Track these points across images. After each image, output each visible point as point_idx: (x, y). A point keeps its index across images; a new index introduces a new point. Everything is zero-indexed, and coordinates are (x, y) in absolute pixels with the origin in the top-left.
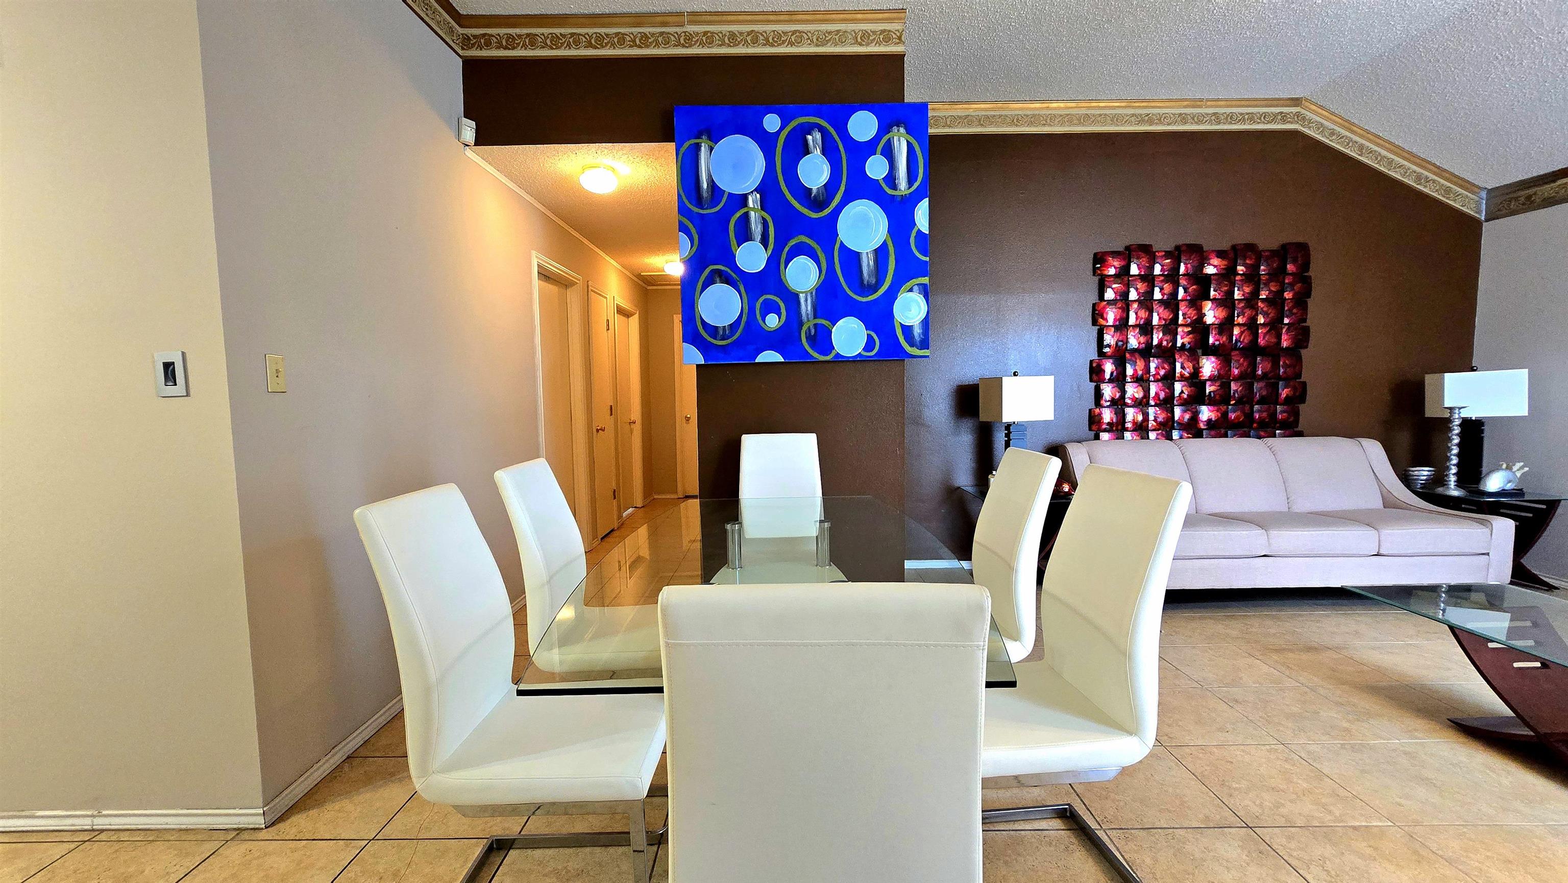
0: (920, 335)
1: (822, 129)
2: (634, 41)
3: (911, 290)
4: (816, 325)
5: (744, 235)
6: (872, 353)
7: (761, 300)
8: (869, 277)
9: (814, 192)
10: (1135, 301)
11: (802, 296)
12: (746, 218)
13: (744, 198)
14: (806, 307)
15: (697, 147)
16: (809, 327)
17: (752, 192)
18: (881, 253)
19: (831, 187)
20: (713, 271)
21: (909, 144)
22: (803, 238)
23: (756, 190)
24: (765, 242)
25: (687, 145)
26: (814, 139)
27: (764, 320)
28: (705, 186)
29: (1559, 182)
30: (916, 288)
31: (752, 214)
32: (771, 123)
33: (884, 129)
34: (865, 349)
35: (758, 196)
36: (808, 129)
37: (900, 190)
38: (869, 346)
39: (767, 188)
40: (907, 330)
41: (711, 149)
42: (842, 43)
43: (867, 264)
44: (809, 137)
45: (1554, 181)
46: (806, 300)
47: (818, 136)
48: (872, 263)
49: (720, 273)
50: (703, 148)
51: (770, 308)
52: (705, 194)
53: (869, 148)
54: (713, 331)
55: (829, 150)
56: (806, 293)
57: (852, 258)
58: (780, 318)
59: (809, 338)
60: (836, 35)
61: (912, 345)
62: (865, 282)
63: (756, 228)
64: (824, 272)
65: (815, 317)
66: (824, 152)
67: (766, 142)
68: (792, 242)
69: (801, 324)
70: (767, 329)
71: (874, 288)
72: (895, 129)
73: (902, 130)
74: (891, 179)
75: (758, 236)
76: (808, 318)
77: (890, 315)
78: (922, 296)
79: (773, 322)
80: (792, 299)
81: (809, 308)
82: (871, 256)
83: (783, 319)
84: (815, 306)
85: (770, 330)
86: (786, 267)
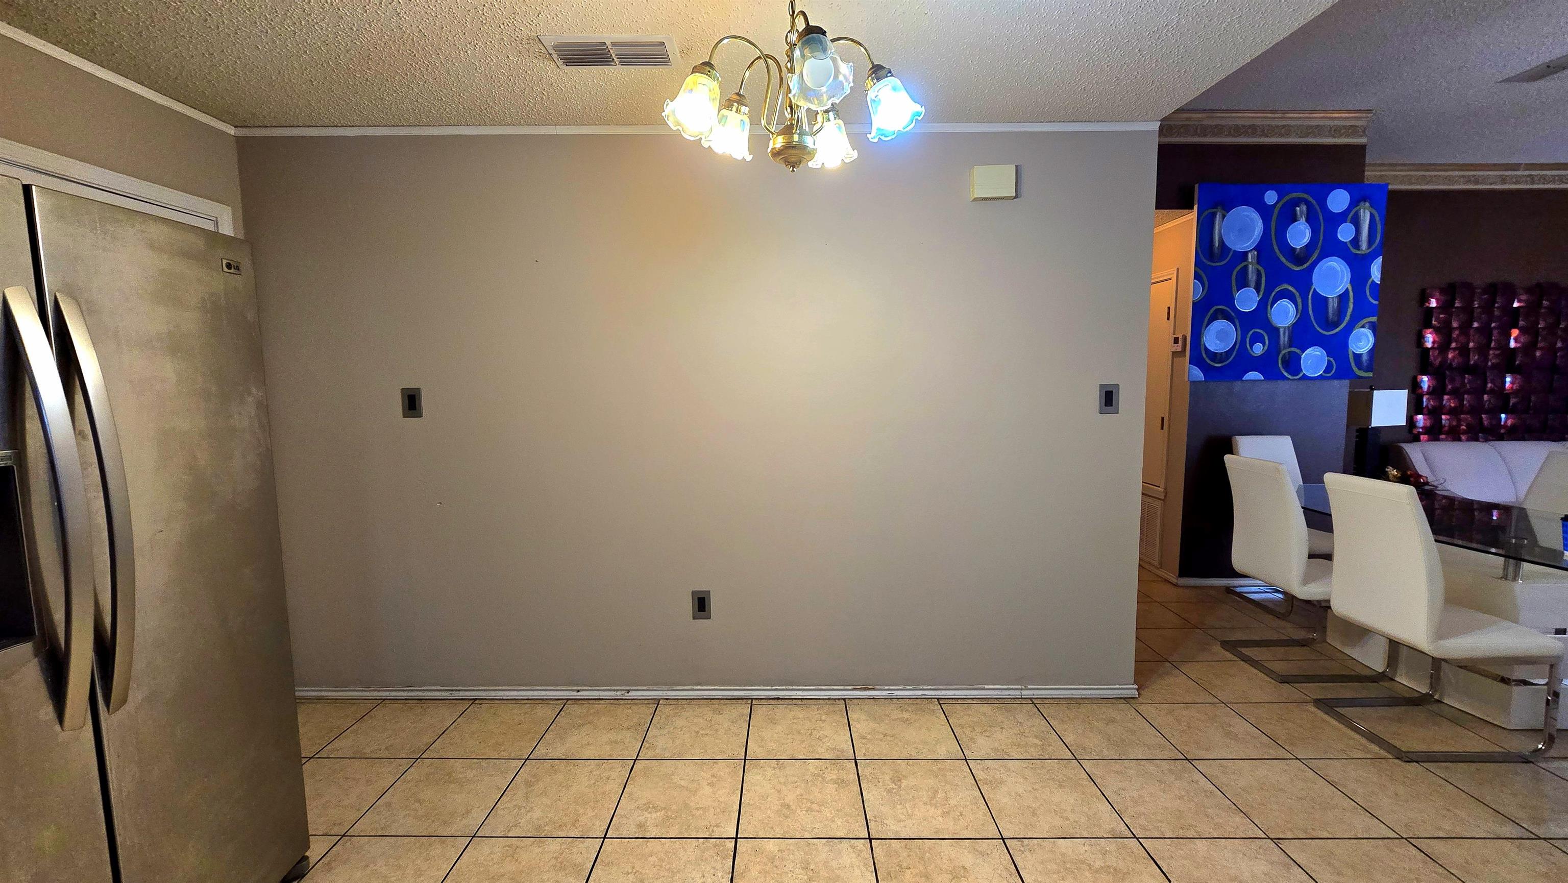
0: (1366, 361)
1: (1307, 203)
3: (1363, 327)
4: (1290, 352)
5: (1243, 283)
6: (1328, 375)
7: (1251, 333)
8: (1333, 314)
9: (1298, 250)
11: (1282, 330)
12: (1245, 268)
13: (1245, 254)
14: (1284, 339)
15: (1214, 215)
16: (1285, 354)
17: (1251, 250)
18: (1343, 297)
19: (1309, 247)
20: (1217, 310)
21: (1372, 216)
22: (1286, 286)
23: (1254, 249)
24: (1258, 289)
25: (1206, 213)
26: (1301, 210)
27: (1251, 347)
28: (1217, 245)
30: (1367, 326)
31: (1251, 266)
32: (1271, 197)
33: (1354, 203)
34: (1325, 371)
35: (1256, 253)
36: (1297, 202)
37: (1362, 250)
38: (1328, 370)
39: (1262, 247)
40: (1358, 357)
41: (1224, 216)
42: (1320, 135)
43: (1333, 305)
44: (1298, 209)
46: (1284, 334)
47: (1304, 208)
48: (1336, 305)
49: (1222, 311)
50: (1218, 216)
51: (1257, 338)
52: (1216, 251)
53: (1341, 218)
54: (1214, 356)
55: (1311, 220)
56: (1285, 328)
57: (1321, 301)
58: (1264, 347)
59: (1284, 362)
60: (1316, 128)
61: (1360, 369)
62: (1330, 320)
63: (1252, 277)
64: (1300, 312)
65: (1290, 346)
66: (1308, 220)
67: (1265, 212)
68: (1278, 289)
69: (1279, 352)
70: (1253, 354)
71: (1336, 325)
72: (1362, 203)
73: (1367, 204)
74: (1356, 242)
75: (1253, 284)
76: (1284, 347)
77: (1346, 346)
78: (1371, 331)
79: (1258, 349)
80: (1274, 331)
81: (1286, 339)
82: (1336, 301)
83: (1266, 348)
84: (1290, 338)
85: (1256, 355)
86: (1272, 307)
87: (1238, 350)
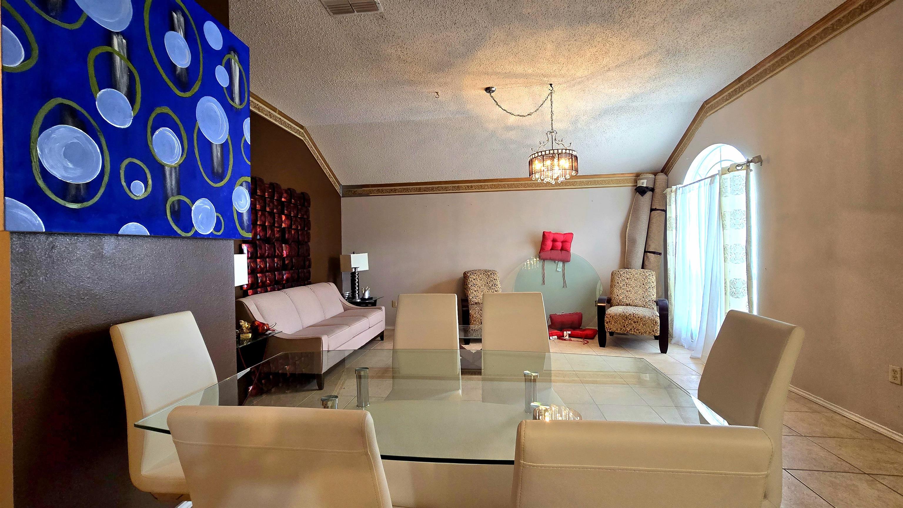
0: (246, 221)
1: (184, 15)
3: (241, 185)
4: (179, 201)
5: (107, 79)
6: (219, 233)
7: (126, 162)
8: (218, 166)
9: (178, 69)
10: (259, 210)
11: (167, 169)
12: (108, 58)
13: (107, 34)
14: (171, 182)
16: (173, 202)
17: (117, 33)
18: (224, 148)
19: (190, 74)
20: (61, 106)
21: (240, 71)
22: (166, 110)
23: (121, 34)
24: (131, 96)
26: (178, 20)
27: (129, 186)
29: (363, 189)
30: (244, 184)
31: (117, 58)
33: (226, 48)
34: (215, 229)
35: (124, 41)
36: (173, 6)
37: (235, 102)
38: (217, 228)
39: (134, 38)
40: (240, 216)
43: (217, 154)
44: (174, 15)
45: (362, 188)
46: (171, 175)
47: (181, 19)
48: (219, 154)
49: (74, 113)
51: (136, 174)
53: (217, 57)
54: (62, 188)
55: (189, 39)
56: (171, 168)
57: (206, 146)
58: (146, 187)
59: (173, 213)
61: (243, 229)
62: (215, 170)
63: (122, 78)
64: (186, 151)
65: (179, 193)
66: (186, 38)
68: (157, 110)
69: (166, 199)
70: (132, 196)
71: (221, 177)
72: (233, 54)
73: (236, 57)
74: (230, 90)
75: (123, 87)
76: (172, 193)
77: (231, 202)
78: (247, 191)
79: (138, 190)
80: (158, 169)
81: (174, 182)
82: (219, 149)
83: (150, 189)
84: (179, 182)
85: (136, 199)
86: (152, 134)
87: (109, 185)
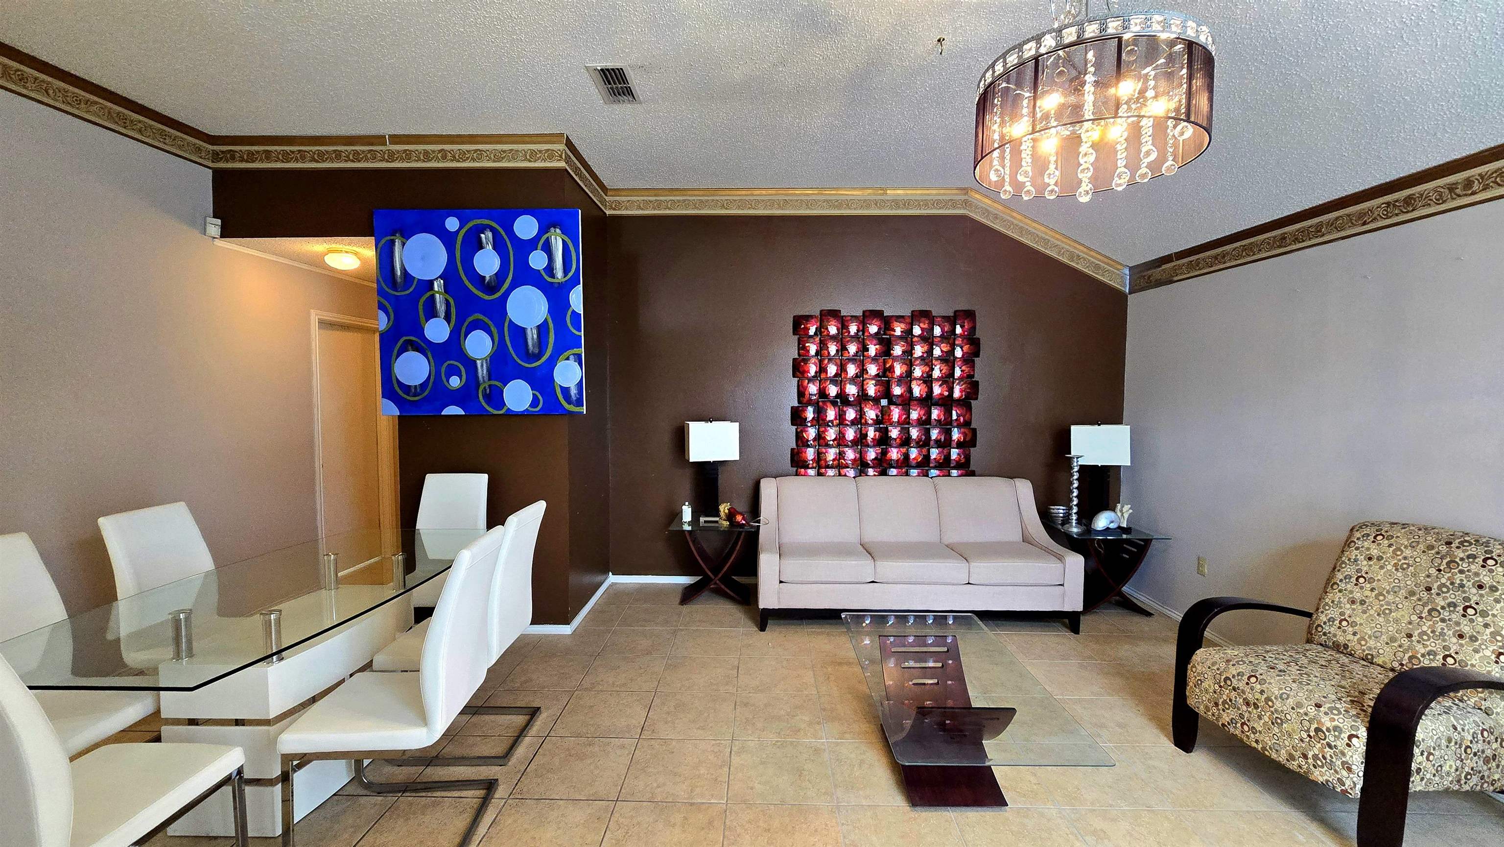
0: (575, 395)
1: (493, 230)
2: (348, 157)
3: (568, 359)
4: (490, 386)
5: (432, 313)
6: (538, 409)
7: (446, 364)
8: (533, 346)
9: (488, 278)
11: (479, 362)
12: (432, 298)
13: (431, 283)
14: (482, 371)
15: (393, 242)
16: (485, 388)
17: (437, 279)
18: (542, 329)
19: (500, 276)
20: (406, 341)
21: (564, 241)
22: (478, 316)
23: (440, 277)
24: (448, 318)
25: (383, 241)
26: (486, 237)
27: (448, 381)
28: (399, 273)
29: (1164, 267)
30: (572, 357)
31: (437, 296)
32: (452, 224)
33: (543, 229)
34: (532, 405)
35: (442, 281)
36: (482, 229)
37: (557, 278)
38: (535, 402)
39: (448, 276)
40: (565, 391)
41: (403, 244)
42: (514, 159)
43: (532, 336)
44: (483, 236)
45: (1160, 266)
46: (482, 366)
47: (490, 234)
48: (535, 336)
49: (412, 343)
50: (397, 243)
51: (453, 371)
52: (399, 280)
53: (532, 244)
54: (406, 388)
55: (499, 246)
56: (482, 359)
57: (519, 332)
58: (461, 380)
59: (485, 396)
60: (510, 153)
61: (569, 402)
62: (530, 352)
63: (441, 307)
64: (496, 343)
65: (490, 379)
66: (494, 248)
67: (448, 239)
68: (470, 319)
69: (478, 385)
70: (450, 388)
71: (538, 357)
72: (552, 230)
73: (558, 231)
74: (550, 269)
75: (442, 314)
76: (484, 380)
77: (552, 379)
78: (577, 363)
79: (455, 382)
80: (471, 364)
81: (485, 372)
82: (535, 331)
83: (463, 381)
84: (489, 371)
85: (452, 389)
86: (465, 338)
87: (434, 383)
